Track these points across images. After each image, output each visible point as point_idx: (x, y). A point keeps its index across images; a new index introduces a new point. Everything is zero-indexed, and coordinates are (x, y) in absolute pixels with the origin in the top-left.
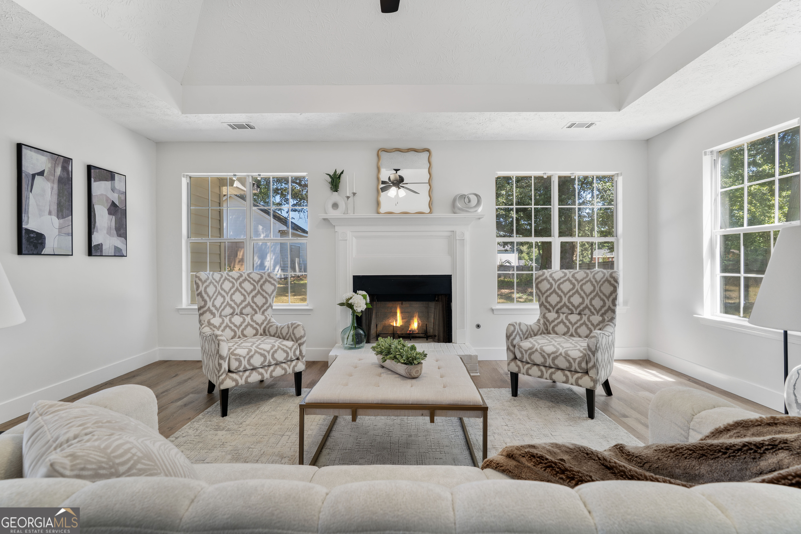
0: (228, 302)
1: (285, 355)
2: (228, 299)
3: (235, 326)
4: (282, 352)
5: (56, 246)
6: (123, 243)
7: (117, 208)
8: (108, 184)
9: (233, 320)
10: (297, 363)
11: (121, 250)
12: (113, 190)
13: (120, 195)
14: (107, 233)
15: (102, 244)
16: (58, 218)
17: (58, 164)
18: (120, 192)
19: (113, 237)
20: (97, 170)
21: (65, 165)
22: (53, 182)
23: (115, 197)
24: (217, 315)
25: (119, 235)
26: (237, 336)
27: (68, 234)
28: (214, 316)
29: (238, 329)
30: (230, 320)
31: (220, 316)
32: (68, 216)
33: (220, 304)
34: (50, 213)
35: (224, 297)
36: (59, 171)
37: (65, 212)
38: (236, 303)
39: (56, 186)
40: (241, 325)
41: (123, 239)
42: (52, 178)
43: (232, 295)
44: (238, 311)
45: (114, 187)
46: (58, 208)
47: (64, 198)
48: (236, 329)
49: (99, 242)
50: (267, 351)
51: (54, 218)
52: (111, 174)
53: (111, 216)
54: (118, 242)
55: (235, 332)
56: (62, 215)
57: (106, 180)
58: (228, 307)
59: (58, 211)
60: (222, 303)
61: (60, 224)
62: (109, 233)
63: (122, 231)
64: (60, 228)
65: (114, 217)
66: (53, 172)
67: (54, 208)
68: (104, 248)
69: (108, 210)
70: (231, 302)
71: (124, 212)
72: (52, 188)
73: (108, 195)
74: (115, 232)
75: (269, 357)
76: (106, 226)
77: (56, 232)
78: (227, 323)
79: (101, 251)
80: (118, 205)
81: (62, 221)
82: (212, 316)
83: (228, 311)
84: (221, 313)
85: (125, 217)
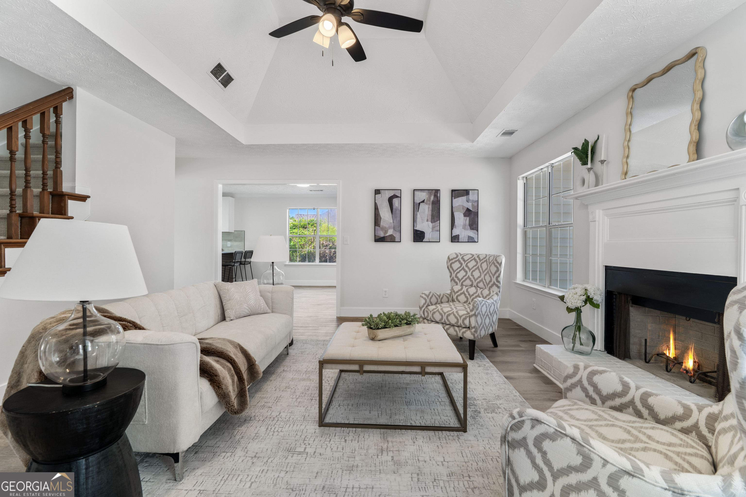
0: (469, 276)
1: (456, 320)
2: (469, 274)
3: (469, 294)
4: (454, 317)
5: (430, 237)
6: (475, 234)
7: (471, 212)
8: (464, 198)
9: (469, 290)
10: (466, 331)
11: (473, 238)
12: (468, 201)
13: (473, 203)
14: (463, 228)
15: (459, 235)
16: (432, 223)
17: (432, 195)
18: (473, 201)
19: (467, 230)
20: (456, 192)
21: (436, 194)
22: (429, 205)
23: (469, 206)
24: (459, 284)
25: (472, 229)
26: (468, 302)
27: (437, 231)
28: (457, 284)
29: (470, 297)
30: (467, 290)
31: (462, 285)
32: (437, 221)
33: (462, 277)
34: (427, 221)
35: (466, 272)
36: (432, 198)
37: (436, 219)
38: (474, 278)
39: (430, 206)
40: (473, 295)
41: (475, 231)
42: (429, 202)
43: (473, 272)
44: (475, 284)
45: (469, 199)
46: (432, 217)
47: (435, 211)
48: (469, 297)
49: (457, 234)
50: (444, 313)
51: (430, 223)
52: (467, 192)
53: (466, 218)
54: (471, 233)
55: (468, 299)
56: (434, 221)
57: (463, 196)
58: (468, 279)
59: (431, 219)
60: (464, 276)
61: (432, 225)
62: (464, 227)
63: (474, 226)
64: (433, 228)
65: (468, 218)
66: (429, 199)
67: (430, 217)
68: (460, 237)
69: (464, 214)
70: (471, 277)
71: (477, 214)
72: (429, 208)
73: (464, 205)
74: (469, 227)
75: (445, 317)
76: (462, 224)
77: (431, 230)
78: (464, 291)
79: (458, 239)
80: (471, 210)
81: (434, 224)
82: (455, 284)
83: (468, 282)
84: (462, 283)
85: (477, 217)
